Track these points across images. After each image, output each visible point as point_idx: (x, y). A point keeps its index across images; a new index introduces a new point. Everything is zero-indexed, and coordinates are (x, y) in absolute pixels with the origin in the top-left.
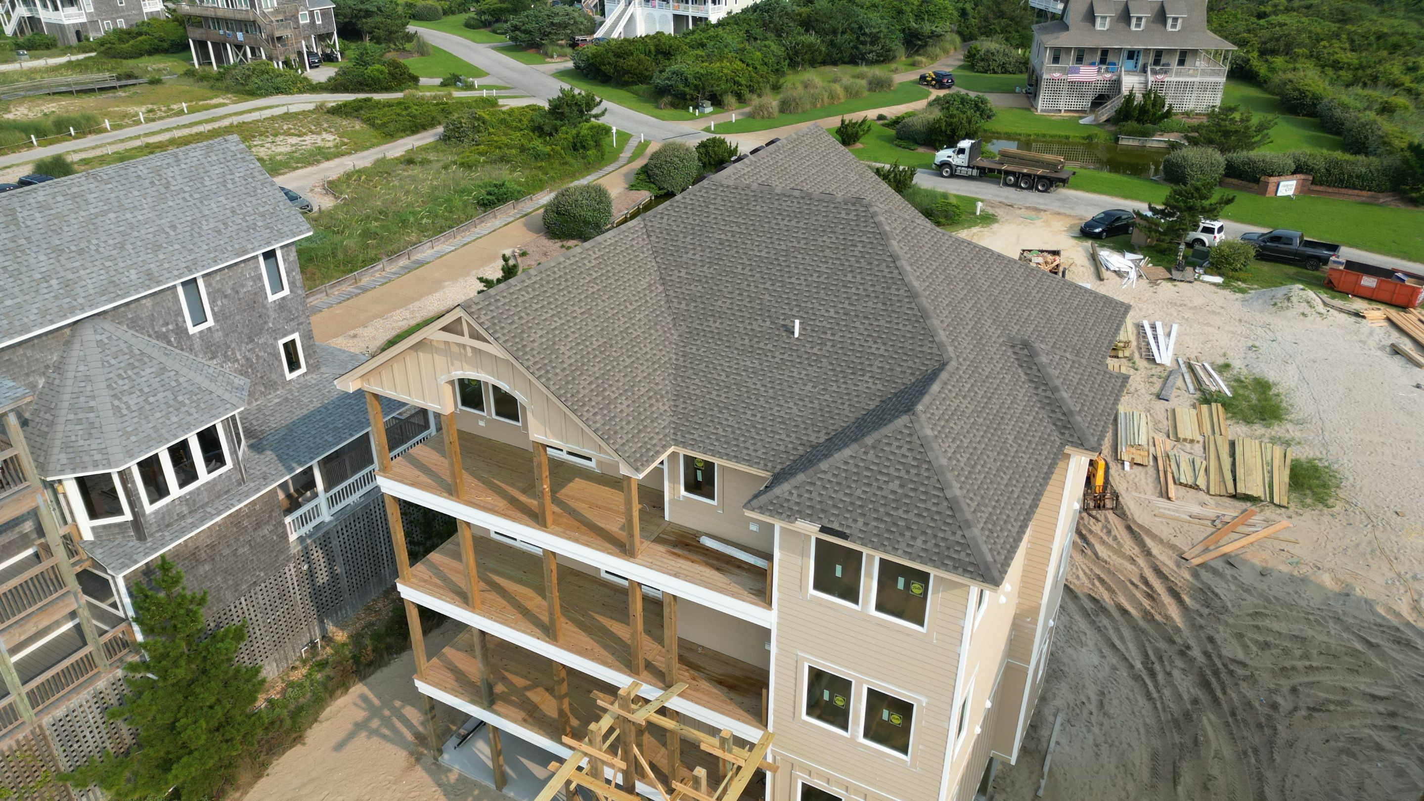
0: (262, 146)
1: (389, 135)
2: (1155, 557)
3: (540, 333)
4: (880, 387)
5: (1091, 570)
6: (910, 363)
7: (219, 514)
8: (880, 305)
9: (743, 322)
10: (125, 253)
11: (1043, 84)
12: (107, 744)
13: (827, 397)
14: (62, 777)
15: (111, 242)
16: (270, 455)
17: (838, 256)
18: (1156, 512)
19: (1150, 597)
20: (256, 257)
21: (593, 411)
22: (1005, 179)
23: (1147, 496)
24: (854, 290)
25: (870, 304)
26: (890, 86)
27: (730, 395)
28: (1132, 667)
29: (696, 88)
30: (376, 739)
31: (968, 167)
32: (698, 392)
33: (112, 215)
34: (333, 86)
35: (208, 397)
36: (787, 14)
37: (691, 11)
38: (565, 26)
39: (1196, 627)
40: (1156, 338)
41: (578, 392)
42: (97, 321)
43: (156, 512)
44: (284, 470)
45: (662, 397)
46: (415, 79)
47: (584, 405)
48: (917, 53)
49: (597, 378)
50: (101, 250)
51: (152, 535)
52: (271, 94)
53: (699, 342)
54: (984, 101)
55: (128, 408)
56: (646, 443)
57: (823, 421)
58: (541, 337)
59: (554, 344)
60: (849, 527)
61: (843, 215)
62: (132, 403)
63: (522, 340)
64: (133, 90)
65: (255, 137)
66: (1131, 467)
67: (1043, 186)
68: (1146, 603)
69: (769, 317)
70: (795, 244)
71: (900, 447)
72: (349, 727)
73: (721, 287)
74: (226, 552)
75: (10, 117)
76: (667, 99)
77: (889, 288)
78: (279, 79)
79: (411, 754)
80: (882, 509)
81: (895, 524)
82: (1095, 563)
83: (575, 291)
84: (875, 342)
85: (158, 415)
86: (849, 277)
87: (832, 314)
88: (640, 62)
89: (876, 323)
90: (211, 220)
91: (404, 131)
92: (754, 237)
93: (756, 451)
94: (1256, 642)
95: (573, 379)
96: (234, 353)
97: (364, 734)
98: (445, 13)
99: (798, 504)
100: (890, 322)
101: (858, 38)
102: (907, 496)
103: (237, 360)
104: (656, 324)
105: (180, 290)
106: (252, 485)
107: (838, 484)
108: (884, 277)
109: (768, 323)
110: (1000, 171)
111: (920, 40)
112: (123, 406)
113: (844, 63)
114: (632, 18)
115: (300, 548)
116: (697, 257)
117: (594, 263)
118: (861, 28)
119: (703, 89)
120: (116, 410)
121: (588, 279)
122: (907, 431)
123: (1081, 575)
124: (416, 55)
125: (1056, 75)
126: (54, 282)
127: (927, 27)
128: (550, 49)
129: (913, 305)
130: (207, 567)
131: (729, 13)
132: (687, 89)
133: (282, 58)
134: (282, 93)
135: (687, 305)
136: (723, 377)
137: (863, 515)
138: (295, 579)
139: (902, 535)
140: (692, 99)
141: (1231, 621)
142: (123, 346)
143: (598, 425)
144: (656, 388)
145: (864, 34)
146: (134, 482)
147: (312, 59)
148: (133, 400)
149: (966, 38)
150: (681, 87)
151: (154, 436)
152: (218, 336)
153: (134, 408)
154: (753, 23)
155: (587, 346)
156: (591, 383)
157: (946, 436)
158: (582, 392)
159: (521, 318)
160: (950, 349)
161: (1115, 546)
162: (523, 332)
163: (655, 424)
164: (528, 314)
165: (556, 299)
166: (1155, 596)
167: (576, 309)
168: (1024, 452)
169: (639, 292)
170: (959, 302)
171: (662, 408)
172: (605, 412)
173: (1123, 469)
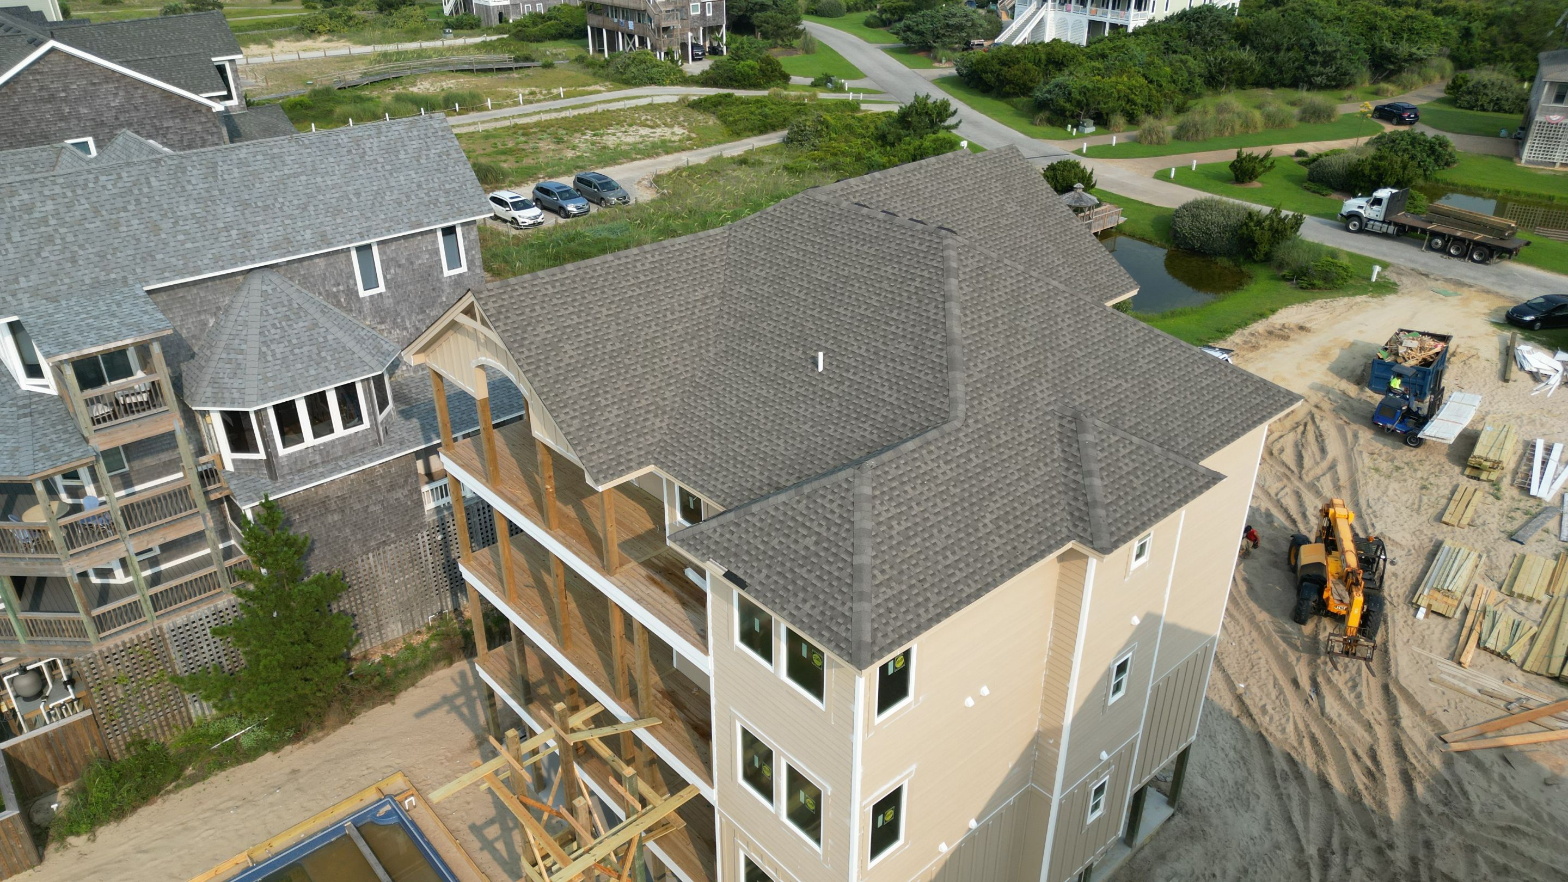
0: (614, 135)
1: (737, 134)
2: (1402, 729)
3: (548, 328)
4: (875, 437)
5: (1307, 726)
6: (915, 417)
7: (348, 469)
8: (911, 349)
9: (777, 348)
10: (306, 214)
11: (1534, 129)
12: (223, 659)
13: (819, 439)
14: (176, 679)
15: (296, 202)
16: (415, 422)
17: (893, 289)
18: (1434, 676)
19: (1370, 774)
20: (433, 231)
21: (572, 414)
22: (1430, 241)
23: (1432, 656)
24: (893, 328)
25: (903, 346)
26: (1329, 116)
27: (729, 422)
28: (1302, 850)
29: (1079, 104)
30: (454, 715)
31: (1383, 222)
32: (702, 414)
34: (705, 80)
35: (349, 357)
36: (1220, 24)
37: (1109, 17)
38: (960, 28)
39: (1414, 824)
40: (1545, 463)
41: (564, 393)
42: (267, 273)
43: (289, 456)
44: (422, 440)
45: (664, 413)
46: (786, 78)
47: (565, 406)
48: (1387, 79)
49: (593, 382)
50: (285, 208)
51: (283, 476)
52: (645, 84)
53: (730, 364)
54: (1443, 144)
55: (274, 355)
56: (620, 456)
58: (548, 332)
59: (560, 341)
60: (752, 576)
61: (916, 245)
62: (278, 351)
63: (524, 332)
64: (526, 72)
65: (611, 125)
66: (1427, 615)
67: (1480, 255)
68: (1361, 780)
69: (804, 346)
70: (858, 271)
71: (832, 501)
72: (437, 698)
73: (772, 308)
74: (357, 506)
75: (415, 90)
76: (1044, 115)
77: (927, 331)
78: (655, 70)
79: (477, 737)
80: (788, 564)
81: (794, 582)
82: (1317, 719)
83: (611, 293)
84: (891, 388)
85: (299, 366)
86: (895, 314)
87: (862, 352)
88: (1026, 71)
89: (899, 368)
90: (396, 192)
91: (751, 130)
92: (823, 259)
94: (1491, 863)
95: (565, 379)
96: (403, 321)
97: (446, 708)
98: (849, 10)
99: (717, 543)
100: (913, 368)
101: (1306, 57)
102: (817, 555)
103: (406, 329)
104: (693, 338)
105: (354, 254)
106: (388, 447)
107: (761, 529)
108: (928, 318)
109: (800, 353)
110: (1424, 231)
111: (1392, 63)
112: (269, 353)
113: (1285, 86)
114: (1041, 23)
115: (435, 517)
116: (763, 273)
117: (647, 266)
118: (1313, 45)
119: (1088, 105)
120: (262, 355)
121: (633, 281)
122: (845, 486)
123: (1290, 728)
124: (800, 52)
125: (1555, 118)
126: (234, 232)
127: (1404, 48)
128: (940, 53)
129: (943, 354)
130: (336, 517)
131: (1150, 21)
132: (1068, 105)
133: (665, 49)
134: (655, 83)
135: (734, 323)
136: (733, 403)
137: (769, 566)
138: (428, 547)
139: (796, 595)
140: (1072, 116)
141: (1470, 828)
142: (285, 299)
143: (572, 429)
144: (661, 403)
145: (1317, 53)
146: (269, 424)
147: (696, 52)
148: (279, 349)
149: (1461, 63)
150: (1061, 102)
151: (290, 384)
152: (388, 302)
153: (279, 356)
154: (1175, 34)
155: (597, 349)
156: (584, 386)
157: (891, 499)
158: (569, 393)
159: (533, 310)
160: (962, 407)
161: (1354, 705)
162: (529, 324)
163: (642, 439)
164: (543, 308)
165: (584, 298)
166: (1378, 775)
167: (604, 310)
168: (1001, 536)
169: (688, 303)
170: (1012, 358)
171: (658, 424)
172: (587, 417)
173: (1415, 616)
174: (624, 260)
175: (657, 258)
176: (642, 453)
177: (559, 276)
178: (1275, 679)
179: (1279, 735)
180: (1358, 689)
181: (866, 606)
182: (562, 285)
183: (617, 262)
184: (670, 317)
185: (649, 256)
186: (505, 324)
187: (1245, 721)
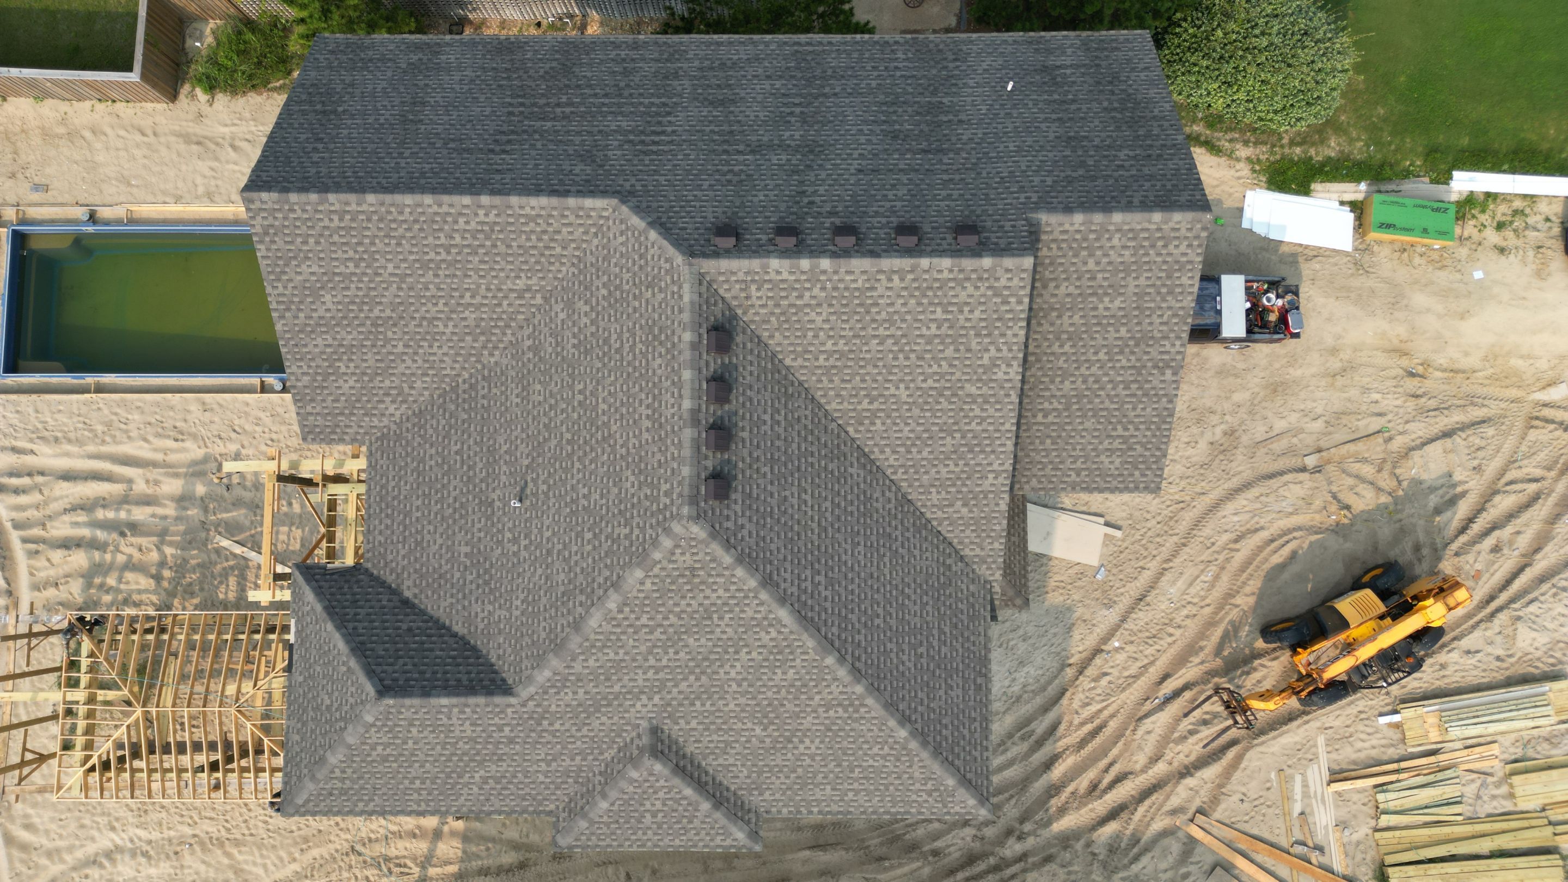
3: (315, 268)
4: (481, 626)
5: (1112, 716)
8: (562, 588)
9: (523, 430)
13: (457, 575)
17: (612, 508)
18: (1288, 770)
19: (1094, 787)
21: (305, 369)
23: (1323, 756)
24: (575, 548)
25: (562, 576)
27: (435, 469)
32: (430, 431)
41: (306, 346)
47: (301, 359)
49: (341, 345)
57: (428, 585)
58: (313, 274)
59: (322, 288)
61: (665, 487)
63: (286, 265)
66: (1389, 725)
68: (1083, 783)
69: (533, 459)
70: (620, 442)
73: (555, 377)
77: (581, 592)
82: (1130, 717)
86: (589, 536)
89: (542, 593)
92: (621, 381)
93: (381, 533)
95: (312, 332)
100: (545, 610)
104: (482, 333)
108: (594, 581)
109: (526, 462)
116: (585, 320)
117: (473, 225)
121: (443, 240)
123: (1095, 707)
129: (567, 630)
135: (529, 348)
136: (455, 448)
143: (299, 384)
144: (406, 390)
155: (361, 310)
156: (330, 346)
157: (389, 732)
158: (310, 348)
159: (305, 243)
160: (532, 690)
161: (1176, 735)
162: (295, 258)
163: (367, 419)
164: (317, 243)
165: (373, 244)
166: (1097, 793)
167: (390, 266)
168: (481, 789)
169: (500, 290)
170: (640, 667)
171: (391, 409)
172: (319, 378)
173: (1381, 715)
174: (445, 209)
175: (492, 218)
176: (362, 431)
177: (354, 207)
178: (1152, 663)
179: (1076, 704)
180: (1203, 728)
181: (310, 786)
182: (353, 220)
183: (435, 208)
184: (467, 298)
185: (481, 212)
186: (268, 249)
187: (1070, 672)
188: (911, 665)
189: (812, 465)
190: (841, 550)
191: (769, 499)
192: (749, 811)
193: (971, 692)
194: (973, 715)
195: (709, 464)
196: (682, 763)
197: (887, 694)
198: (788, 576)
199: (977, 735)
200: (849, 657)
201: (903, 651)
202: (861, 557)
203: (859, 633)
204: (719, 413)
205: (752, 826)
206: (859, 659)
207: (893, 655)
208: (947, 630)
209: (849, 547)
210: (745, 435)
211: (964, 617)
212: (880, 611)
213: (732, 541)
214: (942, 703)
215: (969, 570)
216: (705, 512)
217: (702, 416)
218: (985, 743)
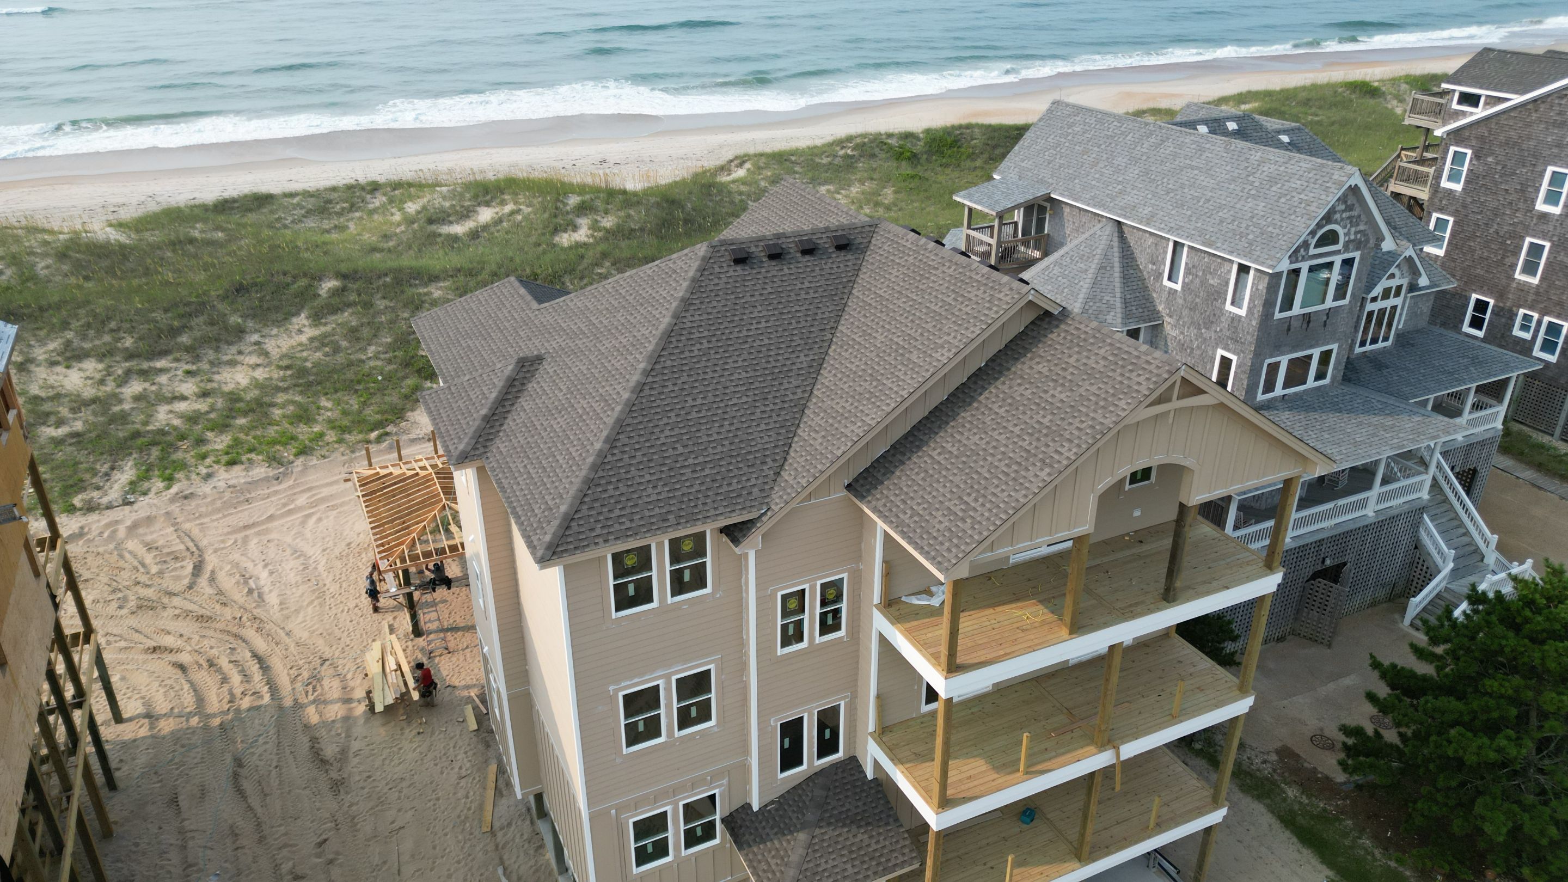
20: (1232, 262)
33: (1196, 172)
90: (1232, 213)
96: (1183, 325)
105: (1171, 245)
152: (1179, 302)
160: (547, 305)
188: (663, 440)
189: (790, 323)
190: (735, 358)
191: (748, 294)
192: (485, 447)
193: (657, 510)
194: (636, 517)
195: (753, 249)
196: (516, 383)
197: (630, 421)
198: (697, 318)
199: (617, 527)
200: (650, 379)
201: (672, 429)
202: (736, 376)
203: (674, 384)
204: (792, 251)
205: (472, 453)
206: (652, 388)
207: (665, 420)
208: (707, 472)
209: (740, 364)
210: (786, 271)
211: (725, 488)
212: (699, 401)
213: (706, 273)
214: (638, 480)
215: (771, 484)
216: (718, 251)
217: (784, 240)
218: (611, 537)
